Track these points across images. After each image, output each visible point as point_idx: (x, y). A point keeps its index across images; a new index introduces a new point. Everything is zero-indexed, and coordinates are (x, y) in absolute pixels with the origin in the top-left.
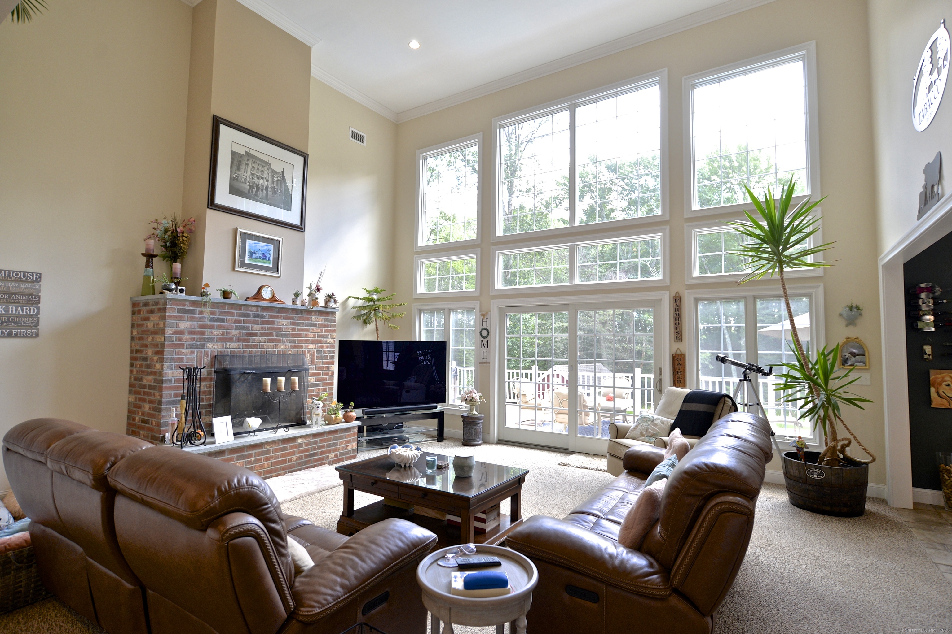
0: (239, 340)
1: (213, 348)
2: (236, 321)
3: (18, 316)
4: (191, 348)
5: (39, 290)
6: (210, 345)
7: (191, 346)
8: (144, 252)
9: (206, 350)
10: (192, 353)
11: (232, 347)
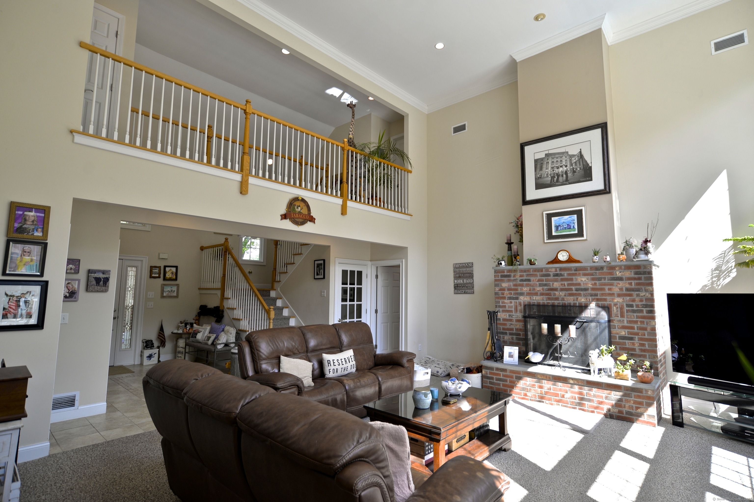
0: (542, 294)
1: (524, 299)
2: (539, 281)
3: (467, 283)
4: (510, 299)
5: (473, 271)
6: (522, 298)
8: (506, 242)
9: (519, 301)
10: (511, 303)
11: (537, 299)
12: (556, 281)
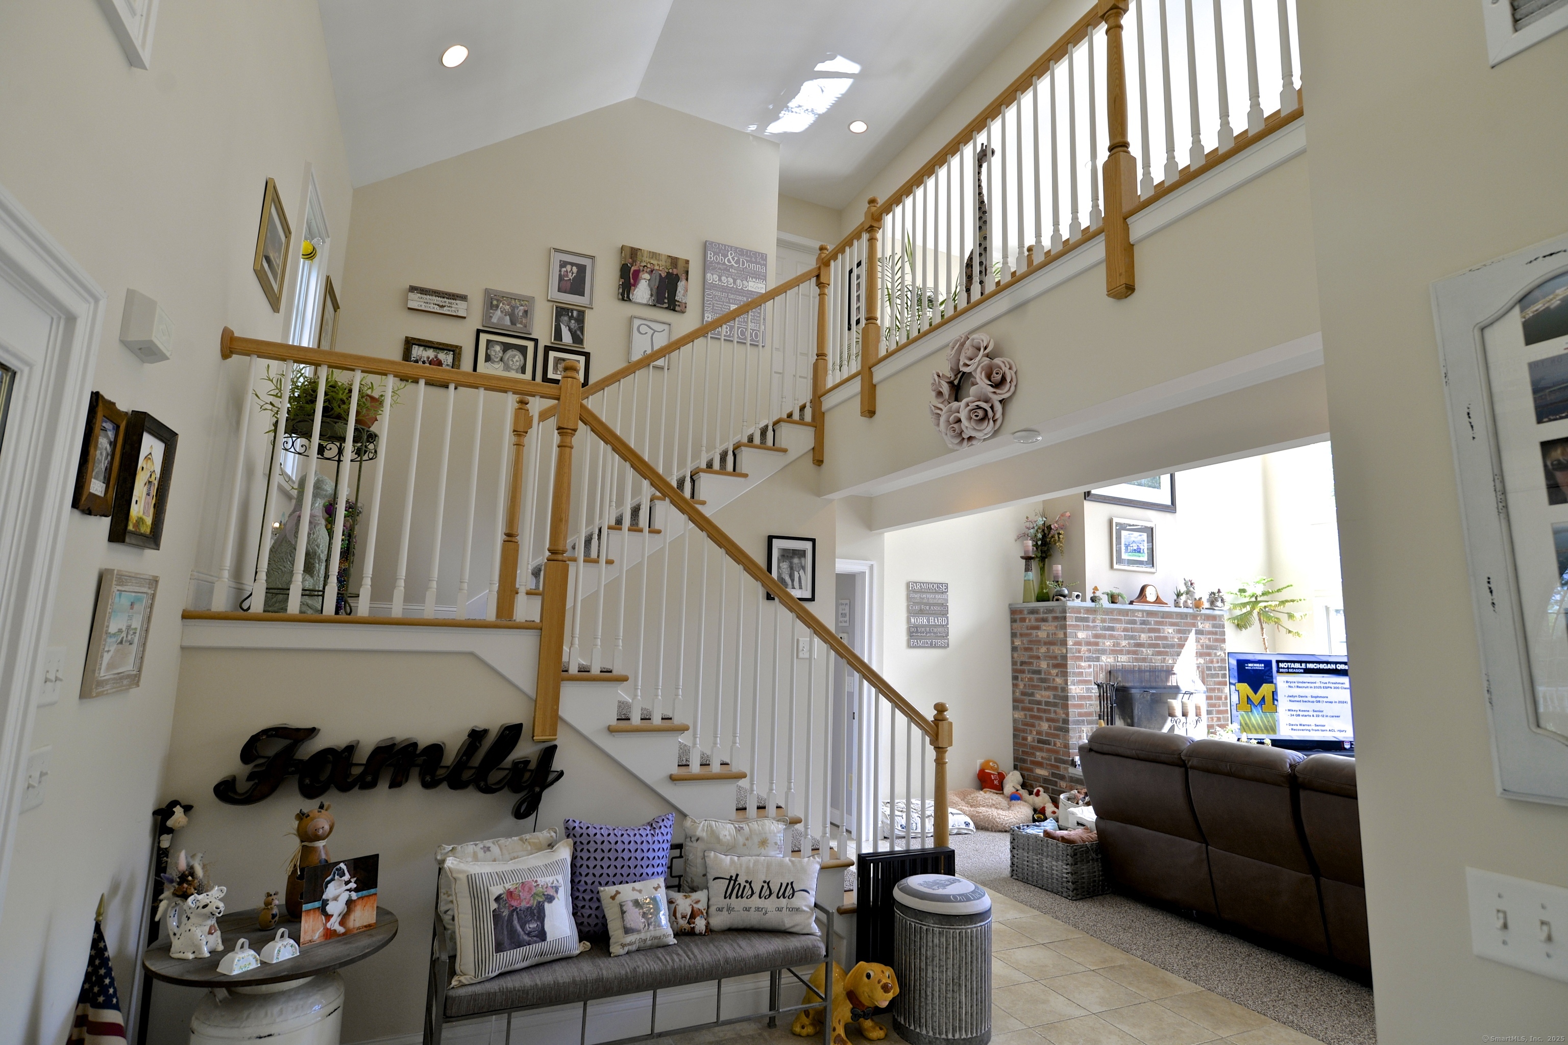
0: (1129, 652)
1: (1107, 660)
2: (1125, 630)
3: (935, 626)
4: (1088, 661)
5: (947, 600)
6: (1104, 658)
7: (1089, 659)
9: (1101, 663)
10: (1090, 666)
11: (1124, 660)
12: (1143, 631)
